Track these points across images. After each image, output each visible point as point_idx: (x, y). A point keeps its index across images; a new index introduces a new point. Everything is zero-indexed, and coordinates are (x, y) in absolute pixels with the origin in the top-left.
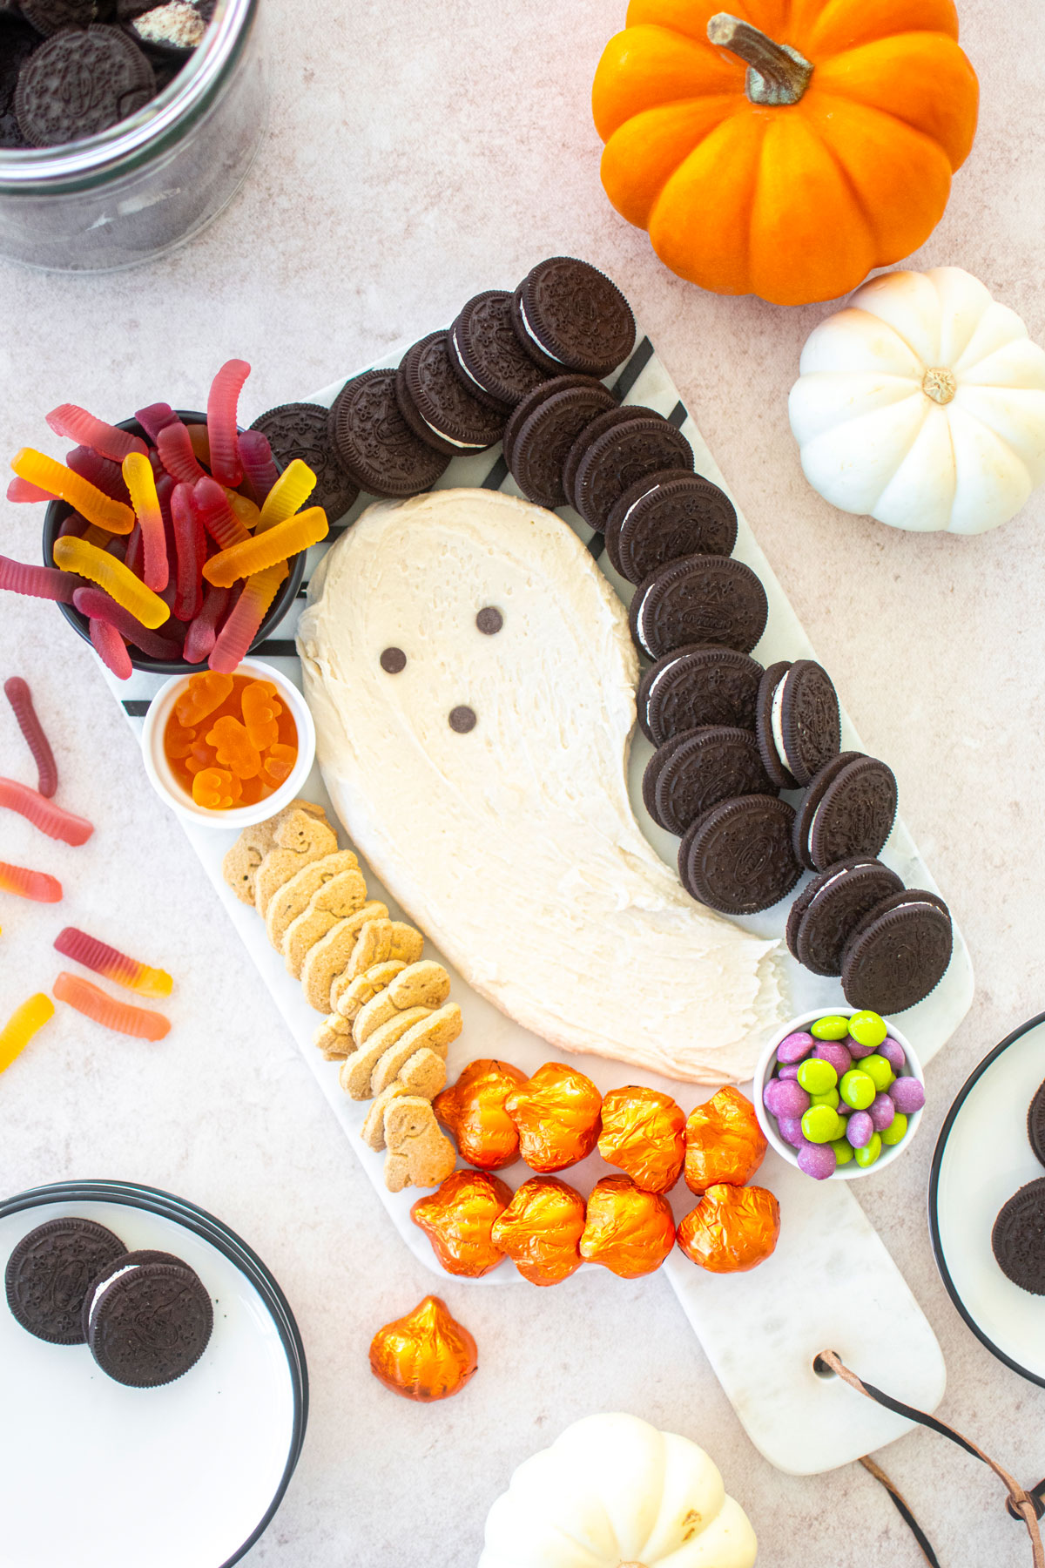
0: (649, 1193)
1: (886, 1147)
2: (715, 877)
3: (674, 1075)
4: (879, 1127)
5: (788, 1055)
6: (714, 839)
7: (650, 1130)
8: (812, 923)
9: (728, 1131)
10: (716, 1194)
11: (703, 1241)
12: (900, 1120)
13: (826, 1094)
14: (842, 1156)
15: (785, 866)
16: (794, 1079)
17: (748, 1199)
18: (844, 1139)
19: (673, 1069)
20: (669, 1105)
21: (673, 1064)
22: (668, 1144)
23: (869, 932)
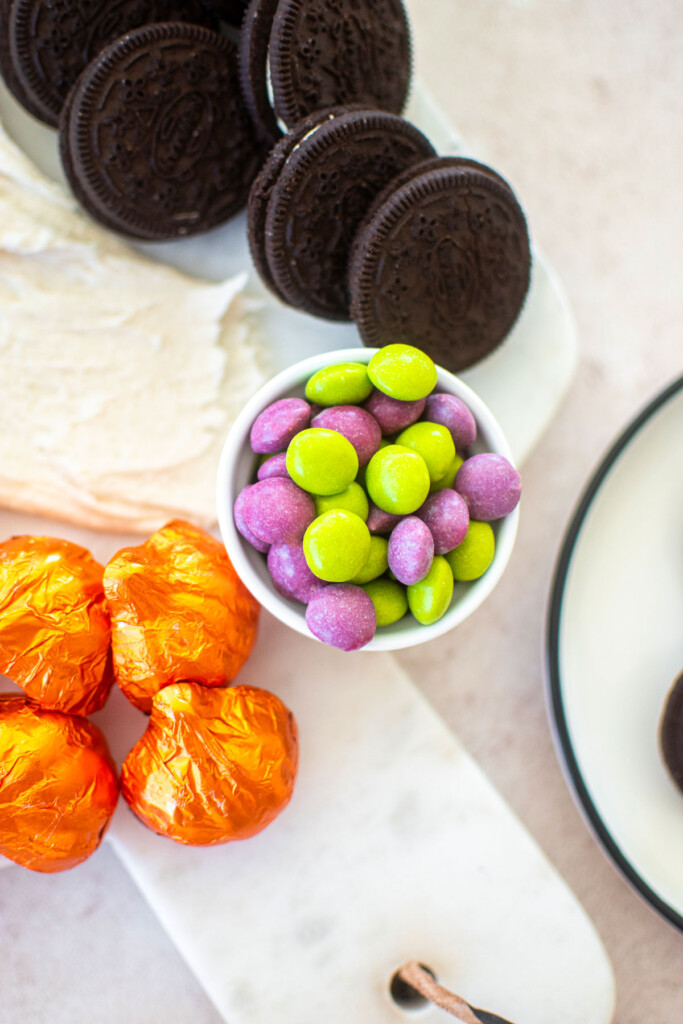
0: (55, 714)
1: (462, 586)
2: (118, 161)
3: (95, 521)
4: (446, 546)
5: (268, 436)
6: (106, 93)
7: (40, 598)
8: (287, 206)
9: (181, 586)
10: (173, 700)
11: (161, 792)
12: (481, 534)
13: (342, 493)
14: (388, 607)
15: (240, 145)
16: (284, 476)
17: (232, 707)
18: (387, 579)
19: (93, 511)
20: (76, 556)
21: (90, 501)
22: (79, 623)
23: (385, 211)
